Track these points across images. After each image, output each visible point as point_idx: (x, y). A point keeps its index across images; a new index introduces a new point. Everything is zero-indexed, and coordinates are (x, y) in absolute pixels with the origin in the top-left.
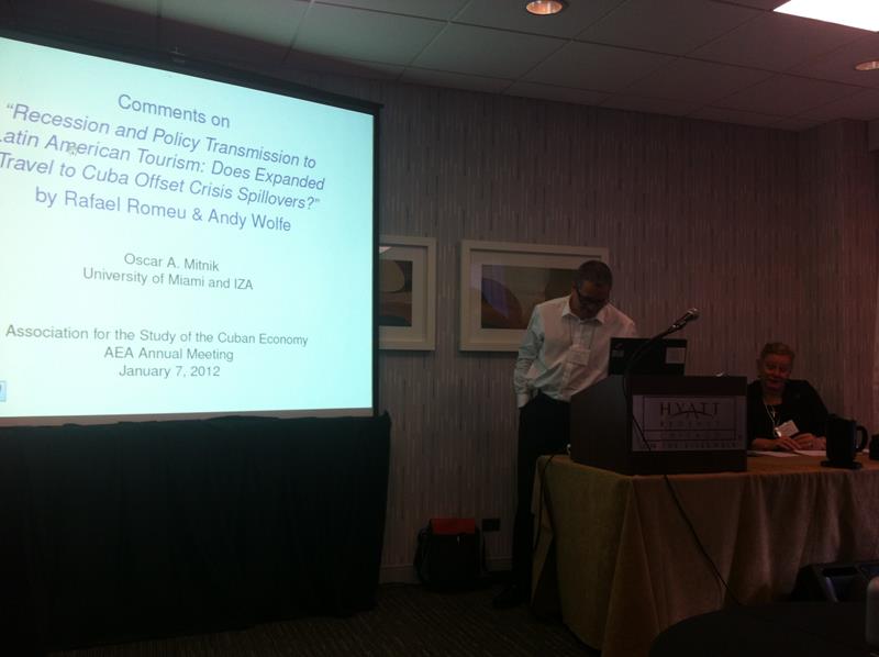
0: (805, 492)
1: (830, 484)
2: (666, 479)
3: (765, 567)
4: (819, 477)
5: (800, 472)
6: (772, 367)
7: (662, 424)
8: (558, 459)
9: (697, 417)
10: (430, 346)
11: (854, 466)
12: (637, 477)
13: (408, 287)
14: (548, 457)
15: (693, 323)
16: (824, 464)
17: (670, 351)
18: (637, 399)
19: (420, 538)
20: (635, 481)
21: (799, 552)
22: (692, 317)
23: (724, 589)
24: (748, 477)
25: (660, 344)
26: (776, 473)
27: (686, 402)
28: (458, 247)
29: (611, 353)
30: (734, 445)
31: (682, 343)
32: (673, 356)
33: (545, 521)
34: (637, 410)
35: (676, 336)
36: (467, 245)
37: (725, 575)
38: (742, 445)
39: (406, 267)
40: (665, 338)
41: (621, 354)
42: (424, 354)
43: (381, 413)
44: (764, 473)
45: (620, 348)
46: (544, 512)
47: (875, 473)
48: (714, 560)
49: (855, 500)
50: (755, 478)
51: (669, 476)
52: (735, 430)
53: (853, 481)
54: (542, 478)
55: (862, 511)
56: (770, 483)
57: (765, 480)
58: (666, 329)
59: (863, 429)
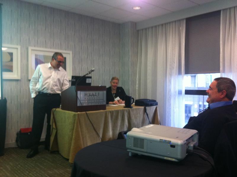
0: (120, 114)
1: (126, 112)
2: (86, 113)
3: (110, 133)
4: (123, 110)
5: (118, 109)
6: (114, 83)
7: (85, 98)
8: (57, 109)
9: (94, 96)
10: (19, 78)
11: (131, 107)
12: (79, 113)
13: (12, 60)
15: (92, 72)
16: (124, 107)
17: (87, 79)
18: (79, 92)
19: (17, 134)
20: (78, 114)
21: (118, 129)
23: (100, 139)
24: (106, 112)
25: (85, 78)
26: (113, 110)
27: (91, 93)
28: (27, 49)
29: (72, 80)
30: (103, 103)
31: (90, 77)
32: (88, 81)
33: (54, 127)
34: (79, 96)
35: (89, 75)
36: (30, 49)
37: (101, 136)
38: (105, 103)
39: (11, 54)
40: (87, 76)
41: (75, 80)
42: (17, 80)
43: (4, 98)
44: (110, 110)
45: (74, 79)
46: (54, 124)
47: (136, 109)
48: (98, 132)
49: (131, 115)
50: (108, 111)
51: (87, 112)
52: (103, 99)
53: (131, 111)
54: (53, 115)
55: (133, 118)
56: (112, 112)
57: (110, 112)
58: (86, 74)
59: (133, 98)
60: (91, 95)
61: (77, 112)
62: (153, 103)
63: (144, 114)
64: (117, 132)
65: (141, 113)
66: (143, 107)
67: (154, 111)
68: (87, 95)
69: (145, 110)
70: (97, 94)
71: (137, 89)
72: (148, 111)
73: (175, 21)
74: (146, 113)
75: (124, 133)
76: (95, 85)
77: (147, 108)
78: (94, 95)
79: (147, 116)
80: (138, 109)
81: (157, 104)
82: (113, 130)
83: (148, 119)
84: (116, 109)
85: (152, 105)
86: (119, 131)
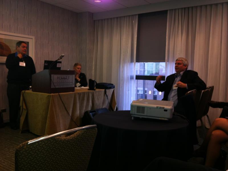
0: (86, 95)
1: (90, 94)
3: (78, 112)
4: (88, 92)
5: (85, 91)
7: (58, 81)
8: (27, 91)
11: (95, 90)
14: (24, 91)
15: (63, 57)
16: (88, 90)
17: (58, 64)
18: (52, 75)
20: (52, 95)
21: (84, 109)
22: (63, 56)
23: (70, 117)
24: (75, 93)
26: (81, 92)
27: (63, 76)
29: (44, 64)
30: (72, 86)
31: (60, 62)
32: (58, 65)
34: (52, 79)
35: (60, 61)
37: (71, 115)
38: (74, 86)
40: (58, 61)
44: (79, 92)
45: (47, 63)
46: (24, 105)
47: (98, 91)
48: (68, 111)
49: (95, 97)
50: (77, 93)
51: (60, 94)
52: (72, 82)
53: (94, 93)
54: (23, 96)
55: (96, 99)
56: (79, 94)
57: (78, 93)
58: (58, 59)
59: (96, 82)
60: (63, 78)
61: (51, 93)
62: (111, 86)
63: (104, 96)
64: (83, 111)
65: (102, 95)
66: (104, 90)
67: (112, 93)
68: (59, 78)
69: (105, 92)
70: (67, 78)
71: (93, 74)
72: (107, 93)
73: (129, 16)
74: (106, 95)
75: (89, 111)
76: (65, 69)
77: (107, 90)
78: (65, 78)
79: (106, 97)
80: (100, 91)
81: (114, 87)
82: (80, 110)
83: (107, 100)
84: (83, 91)
85: (110, 88)
86: (85, 110)
